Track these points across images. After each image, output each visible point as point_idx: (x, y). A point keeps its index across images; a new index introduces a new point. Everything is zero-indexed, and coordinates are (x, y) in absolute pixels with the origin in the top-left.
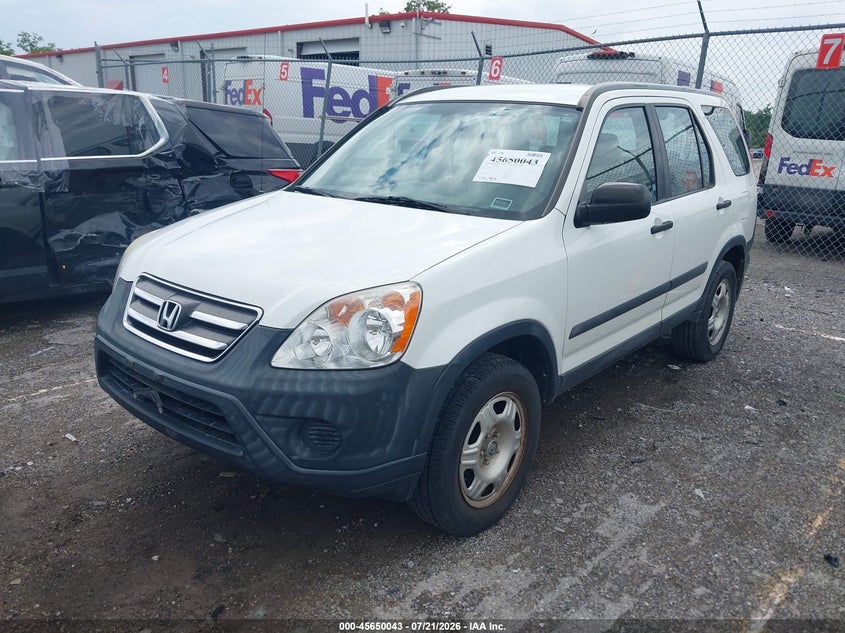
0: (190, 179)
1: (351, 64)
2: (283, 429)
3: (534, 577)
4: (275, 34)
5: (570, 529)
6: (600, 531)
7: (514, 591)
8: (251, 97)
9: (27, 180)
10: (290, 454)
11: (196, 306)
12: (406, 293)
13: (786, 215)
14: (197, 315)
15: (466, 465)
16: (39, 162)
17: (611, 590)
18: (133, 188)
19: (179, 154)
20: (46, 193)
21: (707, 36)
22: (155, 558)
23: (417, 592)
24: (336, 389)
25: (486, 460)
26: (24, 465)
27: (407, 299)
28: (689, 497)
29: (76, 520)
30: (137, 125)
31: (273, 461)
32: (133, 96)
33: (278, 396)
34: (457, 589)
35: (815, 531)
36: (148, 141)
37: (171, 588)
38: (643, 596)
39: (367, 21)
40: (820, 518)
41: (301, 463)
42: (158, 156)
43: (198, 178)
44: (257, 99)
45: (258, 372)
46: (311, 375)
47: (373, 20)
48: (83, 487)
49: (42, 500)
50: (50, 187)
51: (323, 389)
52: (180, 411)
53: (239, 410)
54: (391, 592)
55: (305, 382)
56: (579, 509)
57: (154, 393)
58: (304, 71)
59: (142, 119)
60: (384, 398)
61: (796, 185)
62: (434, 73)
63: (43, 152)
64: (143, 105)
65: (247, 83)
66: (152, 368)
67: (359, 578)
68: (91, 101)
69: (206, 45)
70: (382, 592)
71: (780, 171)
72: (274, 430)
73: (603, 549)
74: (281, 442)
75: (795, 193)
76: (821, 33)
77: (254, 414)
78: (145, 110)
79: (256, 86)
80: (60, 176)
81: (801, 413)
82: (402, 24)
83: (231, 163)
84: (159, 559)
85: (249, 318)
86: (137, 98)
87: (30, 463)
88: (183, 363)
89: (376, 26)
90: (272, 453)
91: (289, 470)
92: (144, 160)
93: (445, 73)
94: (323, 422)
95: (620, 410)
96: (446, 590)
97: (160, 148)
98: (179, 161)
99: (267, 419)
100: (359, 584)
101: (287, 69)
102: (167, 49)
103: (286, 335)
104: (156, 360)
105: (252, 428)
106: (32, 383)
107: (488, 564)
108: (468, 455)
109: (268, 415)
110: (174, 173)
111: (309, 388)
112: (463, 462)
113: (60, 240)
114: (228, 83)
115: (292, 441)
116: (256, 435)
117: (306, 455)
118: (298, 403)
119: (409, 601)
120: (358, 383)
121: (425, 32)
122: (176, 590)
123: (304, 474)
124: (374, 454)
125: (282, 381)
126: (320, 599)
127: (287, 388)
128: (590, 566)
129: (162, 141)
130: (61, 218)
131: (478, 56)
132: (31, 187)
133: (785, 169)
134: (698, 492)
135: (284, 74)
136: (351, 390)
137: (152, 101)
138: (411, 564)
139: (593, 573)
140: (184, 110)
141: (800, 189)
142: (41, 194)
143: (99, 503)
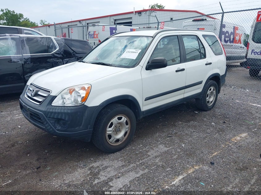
0: (65, 60)
1: (126, 26)
2: (54, 121)
3: (124, 164)
4: (108, 17)
5: (140, 153)
6: (149, 153)
7: (116, 167)
8: (95, 36)
9: (19, 60)
10: (56, 128)
11: (39, 90)
12: (86, 87)
13: (253, 68)
14: (39, 93)
15: (108, 133)
16: (22, 56)
17: (143, 168)
18: (49, 62)
19: (62, 53)
20: (24, 64)
21: (223, 13)
22: (28, 155)
23: (91, 166)
24: (66, 111)
25: (117, 133)
26: (6, 133)
27: (86, 88)
28: (180, 146)
29: (13, 146)
30: (50, 45)
31: (51, 129)
32: (49, 37)
33: (52, 113)
34: (102, 166)
35: (212, 156)
36: (53, 49)
37: (30, 162)
38: (151, 170)
39: (134, 12)
40: (216, 153)
41: (58, 130)
42: (56, 53)
43: (68, 59)
44: (97, 37)
45: (48, 107)
46: (63, 108)
47: (136, 12)
48: (18, 138)
49: (7, 141)
50: (25, 62)
51: (62, 111)
52: (34, 117)
53: (43, 116)
54: (84, 166)
55: (58, 109)
56: (146, 148)
57: (29, 113)
58: (110, 28)
59: (52, 43)
60: (79, 114)
61: (256, 58)
62: (147, 27)
63: (24, 53)
64: (52, 40)
65: (94, 32)
66: (27, 106)
67: (77, 162)
68: (37, 39)
69: (88, 22)
70: (81, 165)
71: (251, 54)
72: (51, 122)
73: (147, 158)
74: (53, 125)
75: (255, 61)
76: (257, 11)
77: (47, 117)
78: (52, 41)
79: (97, 33)
80: (28, 59)
81: (229, 125)
82: (145, 13)
83: (77, 55)
84: (29, 156)
85: (48, 93)
86: (50, 38)
87: (7, 132)
88: (33, 105)
89: (137, 14)
90: (51, 127)
91: (55, 132)
92: (52, 54)
93: (150, 27)
94: (62, 119)
95: (172, 123)
96: (99, 166)
97: (57, 51)
98: (62, 55)
99: (50, 119)
100: (77, 163)
101: (104, 28)
102: (78, 23)
103: (55, 97)
104: (28, 104)
105: (46, 121)
106: (15, 114)
107: (113, 160)
108: (108, 131)
109: (49, 118)
110: (61, 58)
111: (59, 111)
112: (107, 133)
113: (28, 76)
114: (90, 32)
115: (56, 125)
116: (47, 123)
117: (59, 128)
118: (56, 115)
119: (88, 168)
120: (71, 110)
121: (151, 15)
122: (31, 162)
123: (59, 133)
124: (76, 128)
125: (53, 109)
126: (65, 166)
127: (54, 111)
128: (141, 161)
129: (57, 49)
130: (28, 70)
131: (157, 22)
132: (20, 62)
133: (253, 53)
134: (183, 145)
135: (103, 29)
136: (69, 111)
137: (54, 38)
138: (92, 159)
139: (141, 164)
140: (64, 41)
141: (257, 59)
142: (23, 64)
143: (20, 142)
